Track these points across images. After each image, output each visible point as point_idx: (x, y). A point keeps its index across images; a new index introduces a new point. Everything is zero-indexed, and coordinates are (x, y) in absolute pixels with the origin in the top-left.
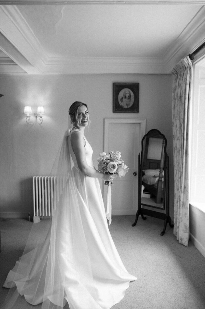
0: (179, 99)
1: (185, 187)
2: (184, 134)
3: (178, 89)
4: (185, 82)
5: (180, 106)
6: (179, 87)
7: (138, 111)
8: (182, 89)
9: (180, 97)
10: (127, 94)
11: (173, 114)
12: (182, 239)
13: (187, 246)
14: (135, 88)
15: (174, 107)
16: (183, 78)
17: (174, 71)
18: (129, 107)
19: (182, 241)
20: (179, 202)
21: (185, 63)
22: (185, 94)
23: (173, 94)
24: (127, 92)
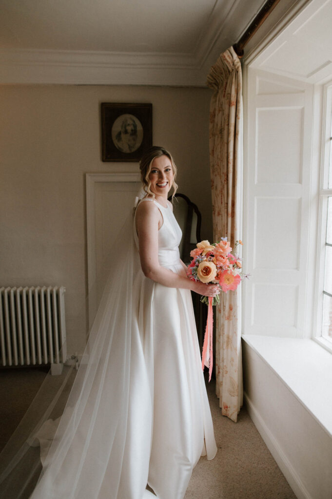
0: (220, 136)
1: (231, 309)
2: (227, 204)
4: (229, 100)
5: (221, 148)
6: (219, 111)
8: (224, 114)
9: (221, 130)
10: (129, 125)
11: (211, 164)
12: (227, 407)
13: (236, 421)
14: (144, 112)
15: (213, 151)
16: (225, 92)
17: (212, 78)
18: (133, 150)
19: (226, 410)
20: (223, 336)
21: (227, 61)
22: (228, 125)
23: (211, 126)
24: (130, 122)
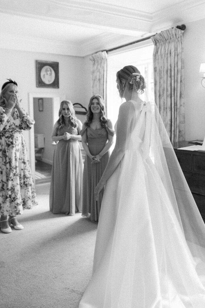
3: (96, 73)
7: (58, 87)
8: (101, 73)
9: (99, 79)
16: (101, 65)
17: (92, 58)
18: (50, 83)
21: (103, 56)
24: (49, 70)
